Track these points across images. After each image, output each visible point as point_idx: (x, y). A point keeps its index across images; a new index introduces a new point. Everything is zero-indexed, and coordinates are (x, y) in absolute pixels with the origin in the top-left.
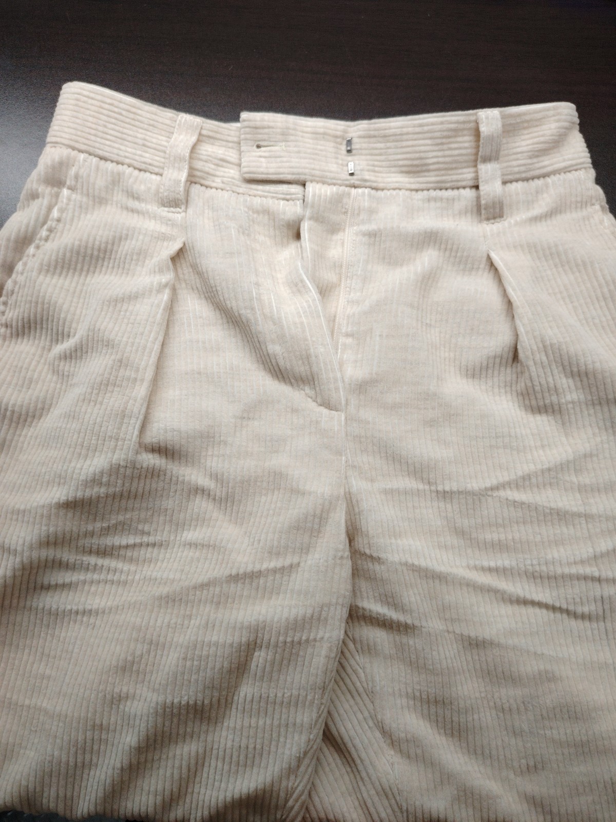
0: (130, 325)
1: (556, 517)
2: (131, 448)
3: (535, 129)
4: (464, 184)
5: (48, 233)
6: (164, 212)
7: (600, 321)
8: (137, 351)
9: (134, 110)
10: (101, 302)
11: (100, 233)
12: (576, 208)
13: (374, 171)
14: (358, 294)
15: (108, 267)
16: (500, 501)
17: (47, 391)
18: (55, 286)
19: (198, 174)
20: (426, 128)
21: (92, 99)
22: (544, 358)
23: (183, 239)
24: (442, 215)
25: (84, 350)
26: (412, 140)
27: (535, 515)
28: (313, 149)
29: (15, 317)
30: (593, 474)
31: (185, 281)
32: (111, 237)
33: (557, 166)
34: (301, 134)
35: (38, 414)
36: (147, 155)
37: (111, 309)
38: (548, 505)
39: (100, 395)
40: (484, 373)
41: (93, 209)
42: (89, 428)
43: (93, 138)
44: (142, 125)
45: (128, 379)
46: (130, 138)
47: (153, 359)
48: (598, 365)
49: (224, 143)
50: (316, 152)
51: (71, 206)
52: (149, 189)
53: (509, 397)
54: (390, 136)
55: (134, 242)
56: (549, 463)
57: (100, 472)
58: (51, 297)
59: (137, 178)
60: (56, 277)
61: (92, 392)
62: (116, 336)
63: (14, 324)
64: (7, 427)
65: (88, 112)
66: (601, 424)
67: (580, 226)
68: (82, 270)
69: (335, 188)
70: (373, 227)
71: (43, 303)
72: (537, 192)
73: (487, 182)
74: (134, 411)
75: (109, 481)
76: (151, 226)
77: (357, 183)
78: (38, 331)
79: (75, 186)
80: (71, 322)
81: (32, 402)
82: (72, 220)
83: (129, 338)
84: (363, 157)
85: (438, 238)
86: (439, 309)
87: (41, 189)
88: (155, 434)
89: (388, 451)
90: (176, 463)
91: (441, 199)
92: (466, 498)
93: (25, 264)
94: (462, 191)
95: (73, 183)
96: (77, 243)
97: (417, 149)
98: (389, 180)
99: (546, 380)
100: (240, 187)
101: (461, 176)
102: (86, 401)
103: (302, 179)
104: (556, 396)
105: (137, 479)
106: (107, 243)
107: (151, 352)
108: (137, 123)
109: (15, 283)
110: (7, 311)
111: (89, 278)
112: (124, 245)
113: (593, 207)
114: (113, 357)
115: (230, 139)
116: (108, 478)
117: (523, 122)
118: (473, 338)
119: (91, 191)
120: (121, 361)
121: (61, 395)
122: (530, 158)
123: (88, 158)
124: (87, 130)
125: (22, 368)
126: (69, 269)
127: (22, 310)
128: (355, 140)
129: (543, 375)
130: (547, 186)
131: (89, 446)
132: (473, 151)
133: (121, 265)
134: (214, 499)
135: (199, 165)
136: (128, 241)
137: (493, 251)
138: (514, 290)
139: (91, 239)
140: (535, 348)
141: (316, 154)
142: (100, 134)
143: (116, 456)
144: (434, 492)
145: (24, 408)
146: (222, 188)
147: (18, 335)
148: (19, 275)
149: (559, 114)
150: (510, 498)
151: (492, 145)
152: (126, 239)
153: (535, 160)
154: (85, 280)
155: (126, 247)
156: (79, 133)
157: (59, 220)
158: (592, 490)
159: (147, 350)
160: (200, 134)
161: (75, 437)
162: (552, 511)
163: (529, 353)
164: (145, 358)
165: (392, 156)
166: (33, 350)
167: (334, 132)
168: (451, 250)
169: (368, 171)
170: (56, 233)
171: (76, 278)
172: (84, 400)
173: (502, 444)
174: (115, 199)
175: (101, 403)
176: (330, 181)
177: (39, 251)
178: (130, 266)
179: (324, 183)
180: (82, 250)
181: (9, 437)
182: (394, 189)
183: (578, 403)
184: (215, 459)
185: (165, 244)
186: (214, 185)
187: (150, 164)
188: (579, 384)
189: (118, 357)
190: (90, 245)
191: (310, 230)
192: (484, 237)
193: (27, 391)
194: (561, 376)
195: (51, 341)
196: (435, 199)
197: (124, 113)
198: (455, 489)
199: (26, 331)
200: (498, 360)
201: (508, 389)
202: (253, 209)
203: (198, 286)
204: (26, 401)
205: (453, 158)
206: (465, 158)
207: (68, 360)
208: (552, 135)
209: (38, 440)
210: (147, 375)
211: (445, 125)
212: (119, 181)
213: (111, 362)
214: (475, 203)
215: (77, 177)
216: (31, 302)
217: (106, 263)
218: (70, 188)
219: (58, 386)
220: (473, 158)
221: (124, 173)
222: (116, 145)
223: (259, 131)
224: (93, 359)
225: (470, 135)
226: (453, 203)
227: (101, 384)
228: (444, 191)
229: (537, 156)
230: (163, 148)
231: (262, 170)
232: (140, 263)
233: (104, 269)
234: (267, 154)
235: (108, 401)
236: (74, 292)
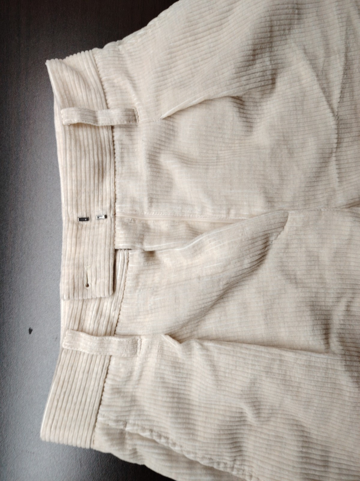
0: (237, 369)
1: (348, 71)
2: (333, 358)
3: (70, 86)
4: (111, 137)
5: (163, 438)
6: (141, 352)
7: (212, 43)
8: (258, 361)
9: (61, 383)
10: (218, 392)
11: (160, 398)
12: (122, 61)
13: (102, 200)
14: (196, 208)
15: (184, 390)
16: (340, 107)
17: (283, 423)
18: (204, 427)
19: (109, 329)
20: (74, 163)
21: (54, 416)
22: (244, 78)
23: (163, 336)
24: (133, 152)
25: (255, 400)
26: (81, 173)
27: (348, 84)
28: (88, 245)
29: (229, 455)
30: (317, 48)
31: (192, 332)
32: (163, 390)
33: (94, 73)
34: (77, 255)
35: (300, 429)
36: (96, 369)
37: (224, 384)
38: (342, 76)
39: (293, 385)
40: (249, 120)
41: (139, 406)
42: (319, 390)
43: (85, 412)
44: (72, 376)
45: (281, 365)
46: (83, 384)
47: (262, 349)
48: (250, 42)
49: (83, 311)
50: (90, 242)
51: (139, 423)
52: (123, 365)
53: (264, 104)
54: (77, 190)
55: (166, 372)
56: (313, 76)
57: (352, 379)
58: (214, 429)
59: (114, 375)
60: (196, 428)
61: (291, 390)
62: (247, 378)
63: (234, 455)
64: (313, 450)
65: (65, 418)
66: (283, 42)
67: (136, 58)
68: (188, 409)
69: (118, 228)
70: (146, 200)
71: (219, 435)
72: (114, 86)
73: (112, 120)
74: (305, 359)
75: (356, 371)
76: (153, 361)
77: (112, 212)
78: (238, 436)
79: (124, 422)
80: (232, 412)
81: (293, 434)
82: (149, 420)
83: (248, 368)
84: (92, 209)
85: (153, 154)
86: (205, 151)
87: (128, 447)
88: (317, 342)
89: (313, 180)
90: (331, 326)
91: (122, 153)
92: (341, 129)
93: (189, 452)
94: (115, 138)
95: (121, 423)
96: (170, 415)
97: (87, 169)
98: (108, 190)
99: (257, 77)
100: (118, 297)
101: (106, 138)
102: (298, 395)
103: (113, 252)
104: (267, 72)
105: (351, 352)
106: (167, 392)
107: (258, 351)
108: (71, 380)
109: (203, 458)
110: (224, 461)
111: (194, 403)
112: (169, 379)
113: (121, 50)
114: (264, 378)
115: (80, 308)
116: (355, 372)
117: (66, 95)
118: (225, 127)
119: (127, 409)
120: (267, 372)
121: (287, 413)
122: (90, 90)
123: (101, 415)
124: (80, 417)
125: (267, 445)
126: (189, 419)
127: (224, 450)
128: (80, 216)
129: (255, 79)
130: (108, 80)
131: (333, 388)
132: (89, 129)
133: (184, 380)
134: (353, 298)
135: (102, 329)
136: (165, 376)
137: (161, 115)
138: (195, 99)
139: (166, 404)
140: (238, 84)
141: (92, 242)
142: (82, 407)
143: (340, 368)
144: (337, 150)
145: (299, 439)
146: (119, 310)
147: (241, 451)
148: (197, 456)
149: (57, 70)
150: (339, 100)
151: (86, 115)
152: (164, 378)
153: (91, 87)
154: (196, 406)
155: (170, 377)
156: (82, 423)
157: (151, 431)
158: (328, 49)
159: (257, 354)
160: (78, 330)
161: (325, 399)
162: (345, 73)
163: (241, 88)
164: (263, 355)
165: (91, 188)
166: (253, 438)
167: (74, 230)
168: (160, 145)
169: (102, 205)
170: (161, 432)
171: (195, 413)
172: (296, 396)
173: (300, 107)
174: (131, 390)
175: (300, 383)
176: (113, 232)
177: (178, 443)
178: (184, 373)
179: (114, 236)
180: (175, 410)
181: (320, 448)
182: (115, 186)
183: (271, 57)
184: (327, 300)
185: (165, 348)
186: (116, 317)
187: (103, 366)
188: (260, 56)
189: (264, 374)
190: (170, 405)
191: (150, 244)
192: (150, 122)
193: (286, 438)
194: (255, 67)
195: (244, 425)
196: (122, 157)
197: (64, 390)
198: (336, 136)
199: (238, 445)
200: (242, 111)
201: (258, 105)
202: (136, 286)
203: (196, 322)
204: (294, 438)
205: (94, 144)
206: (94, 134)
207: (260, 411)
208: (73, 75)
209: (321, 426)
210: (276, 352)
211: (72, 148)
212: (118, 389)
213: (268, 380)
214: (124, 129)
215: (117, 421)
216: (219, 444)
217: (182, 392)
218: (125, 425)
219: (279, 416)
220: (93, 130)
221: (112, 385)
222: (90, 393)
223: (76, 285)
224: (262, 393)
225: (78, 131)
226: (124, 144)
227: (285, 385)
228: (116, 151)
229: (89, 86)
230: (89, 357)
231: (106, 282)
232: (182, 366)
233: (186, 393)
234: (94, 279)
235: (297, 379)
236: (207, 412)
